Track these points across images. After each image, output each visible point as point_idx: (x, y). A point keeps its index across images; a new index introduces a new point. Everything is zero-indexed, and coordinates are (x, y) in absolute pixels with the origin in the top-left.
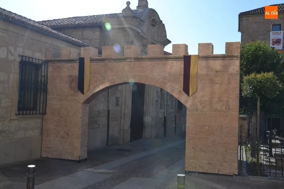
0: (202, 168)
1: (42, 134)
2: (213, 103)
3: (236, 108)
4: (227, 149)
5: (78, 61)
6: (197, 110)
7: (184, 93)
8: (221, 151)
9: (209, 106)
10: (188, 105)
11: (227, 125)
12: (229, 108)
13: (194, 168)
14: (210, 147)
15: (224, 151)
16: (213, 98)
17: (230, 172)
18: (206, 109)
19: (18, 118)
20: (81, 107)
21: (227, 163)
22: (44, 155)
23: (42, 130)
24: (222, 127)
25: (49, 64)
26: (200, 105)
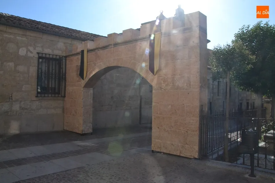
0: (166, 148)
1: (63, 112)
2: (175, 80)
3: (197, 84)
4: (188, 130)
5: (81, 54)
6: (161, 88)
7: (150, 72)
8: (183, 132)
9: (171, 84)
10: (154, 84)
11: (188, 104)
12: (190, 85)
13: (159, 148)
14: (173, 127)
15: (186, 132)
16: (175, 75)
17: (191, 155)
18: (169, 87)
19: (38, 99)
20: (83, 91)
21: (188, 145)
22: (65, 128)
23: (64, 109)
24: (183, 105)
25: (67, 58)
26: (164, 84)
